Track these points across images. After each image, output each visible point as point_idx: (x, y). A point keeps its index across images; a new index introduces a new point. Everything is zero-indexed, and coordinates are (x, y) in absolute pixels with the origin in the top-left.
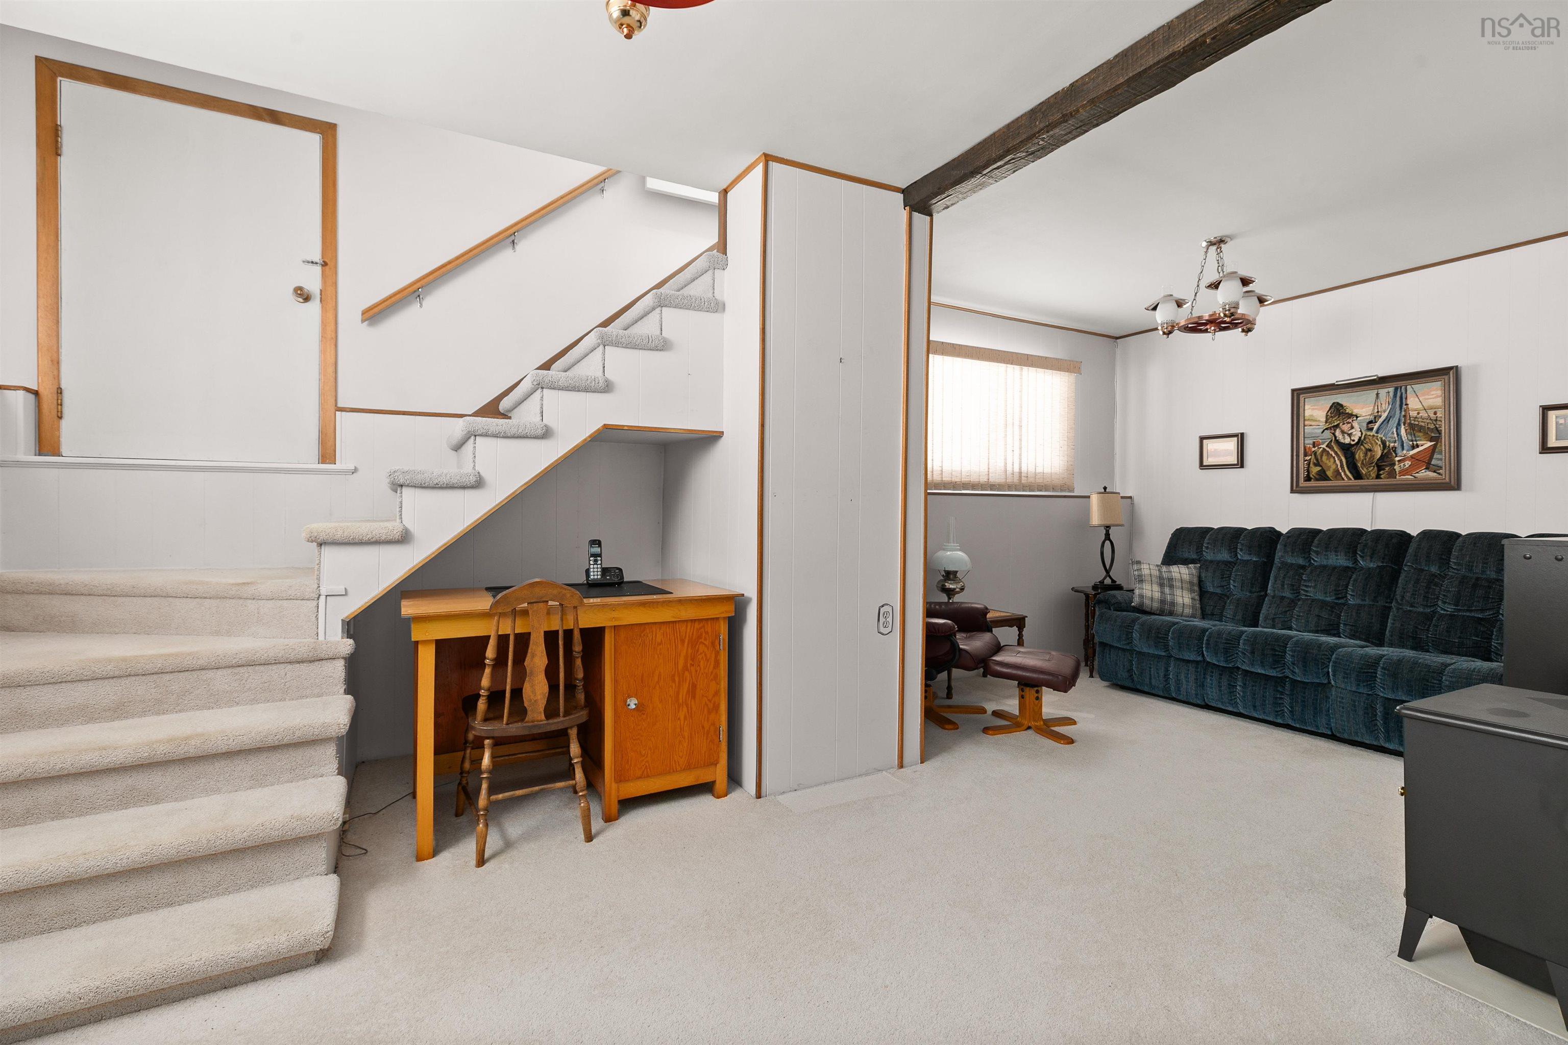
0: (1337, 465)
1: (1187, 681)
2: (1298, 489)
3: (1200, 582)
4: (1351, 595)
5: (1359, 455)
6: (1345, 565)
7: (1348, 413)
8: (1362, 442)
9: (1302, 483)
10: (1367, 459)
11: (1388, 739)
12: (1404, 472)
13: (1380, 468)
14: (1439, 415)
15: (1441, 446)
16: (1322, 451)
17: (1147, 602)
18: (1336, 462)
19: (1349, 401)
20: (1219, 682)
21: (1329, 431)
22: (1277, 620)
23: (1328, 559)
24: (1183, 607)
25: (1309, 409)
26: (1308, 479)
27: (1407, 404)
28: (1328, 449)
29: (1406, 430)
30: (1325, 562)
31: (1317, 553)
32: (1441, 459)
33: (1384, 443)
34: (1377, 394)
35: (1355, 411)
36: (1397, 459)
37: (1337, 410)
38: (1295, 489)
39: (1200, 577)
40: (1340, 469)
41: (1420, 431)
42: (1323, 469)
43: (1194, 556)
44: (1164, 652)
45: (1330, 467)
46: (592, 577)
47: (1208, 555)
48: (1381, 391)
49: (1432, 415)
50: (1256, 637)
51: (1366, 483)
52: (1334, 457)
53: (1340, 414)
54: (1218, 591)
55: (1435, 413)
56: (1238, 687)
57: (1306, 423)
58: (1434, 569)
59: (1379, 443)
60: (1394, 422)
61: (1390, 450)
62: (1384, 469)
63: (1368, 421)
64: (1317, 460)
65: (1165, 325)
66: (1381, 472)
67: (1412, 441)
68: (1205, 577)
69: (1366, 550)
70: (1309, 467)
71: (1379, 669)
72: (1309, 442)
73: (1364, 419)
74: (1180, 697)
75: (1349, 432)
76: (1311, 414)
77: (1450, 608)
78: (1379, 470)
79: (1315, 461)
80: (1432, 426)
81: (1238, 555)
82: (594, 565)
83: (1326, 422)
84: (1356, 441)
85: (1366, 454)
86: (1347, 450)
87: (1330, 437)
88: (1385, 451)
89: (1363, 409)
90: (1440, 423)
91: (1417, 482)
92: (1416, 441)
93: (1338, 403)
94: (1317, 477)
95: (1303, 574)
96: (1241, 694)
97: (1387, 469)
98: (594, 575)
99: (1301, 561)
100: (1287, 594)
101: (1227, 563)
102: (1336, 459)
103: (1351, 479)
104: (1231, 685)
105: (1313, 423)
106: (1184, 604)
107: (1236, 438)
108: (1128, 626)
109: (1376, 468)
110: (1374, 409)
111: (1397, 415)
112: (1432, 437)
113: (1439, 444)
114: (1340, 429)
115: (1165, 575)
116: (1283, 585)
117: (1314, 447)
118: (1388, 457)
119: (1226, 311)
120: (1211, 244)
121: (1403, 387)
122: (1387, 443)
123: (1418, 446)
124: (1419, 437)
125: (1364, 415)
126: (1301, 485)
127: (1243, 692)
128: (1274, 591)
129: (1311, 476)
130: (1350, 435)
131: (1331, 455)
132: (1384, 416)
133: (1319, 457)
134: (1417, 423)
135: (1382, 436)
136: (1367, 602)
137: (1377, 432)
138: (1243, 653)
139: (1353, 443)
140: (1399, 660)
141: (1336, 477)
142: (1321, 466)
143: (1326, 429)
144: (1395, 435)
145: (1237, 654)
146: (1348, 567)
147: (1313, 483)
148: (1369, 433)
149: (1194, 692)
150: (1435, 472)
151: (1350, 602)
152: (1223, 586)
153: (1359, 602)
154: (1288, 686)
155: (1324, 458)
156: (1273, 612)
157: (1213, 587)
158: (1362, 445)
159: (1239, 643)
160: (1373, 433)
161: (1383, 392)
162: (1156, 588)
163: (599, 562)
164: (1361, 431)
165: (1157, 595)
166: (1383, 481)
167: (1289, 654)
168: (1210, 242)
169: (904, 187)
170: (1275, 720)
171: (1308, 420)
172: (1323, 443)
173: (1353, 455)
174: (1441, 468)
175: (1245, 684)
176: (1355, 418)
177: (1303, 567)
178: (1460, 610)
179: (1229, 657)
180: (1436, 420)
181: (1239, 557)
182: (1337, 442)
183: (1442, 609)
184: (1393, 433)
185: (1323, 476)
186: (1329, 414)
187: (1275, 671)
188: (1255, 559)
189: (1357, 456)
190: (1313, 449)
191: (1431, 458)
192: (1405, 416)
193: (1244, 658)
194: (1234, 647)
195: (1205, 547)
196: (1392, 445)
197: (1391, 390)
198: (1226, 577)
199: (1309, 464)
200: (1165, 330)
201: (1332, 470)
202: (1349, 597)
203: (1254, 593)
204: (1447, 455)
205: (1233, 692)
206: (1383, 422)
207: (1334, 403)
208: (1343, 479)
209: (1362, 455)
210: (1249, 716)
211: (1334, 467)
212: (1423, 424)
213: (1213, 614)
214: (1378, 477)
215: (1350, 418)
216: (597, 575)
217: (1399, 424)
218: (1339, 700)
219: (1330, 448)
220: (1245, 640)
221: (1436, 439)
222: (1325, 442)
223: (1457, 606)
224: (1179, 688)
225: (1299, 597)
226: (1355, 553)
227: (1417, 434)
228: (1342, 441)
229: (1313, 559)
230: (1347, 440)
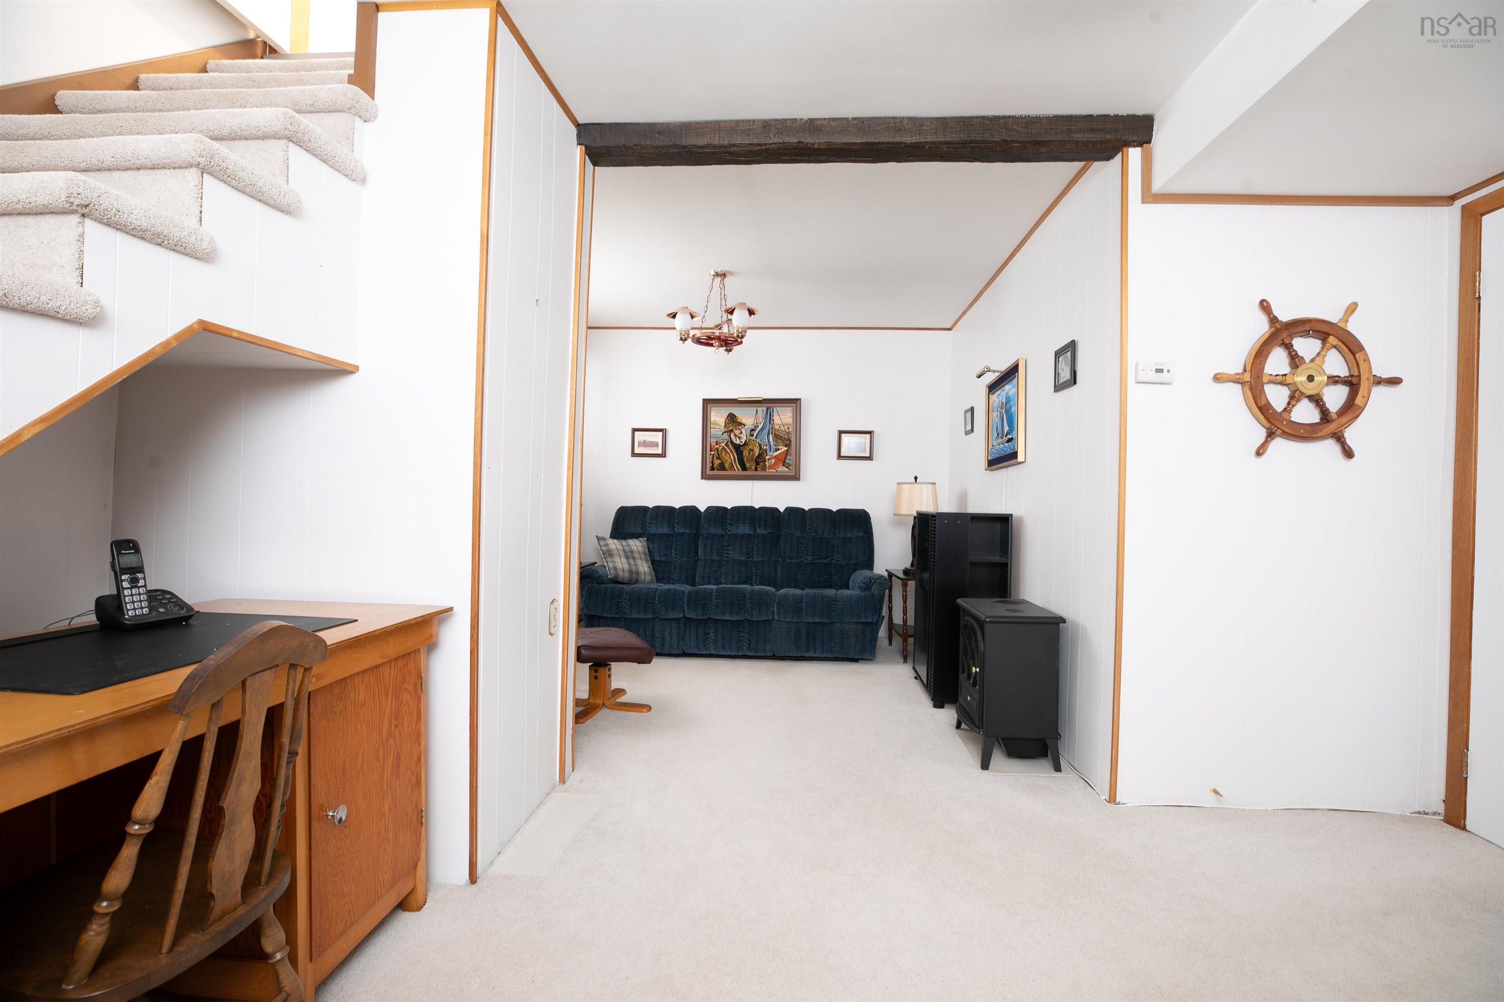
0: (732, 460)
1: (671, 637)
2: (706, 476)
3: (650, 552)
4: (756, 554)
5: (746, 453)
6: (749, 532)
7: (739, 422)
8: (747, 444)
9: (709, 472)
10: (750, 456)
11: (807, 651)
12: (771, 467)
13: (757, 463)
14: (790, 430)
15: (791, 450)
16: (722, 448)
17: (620, 573)
18: (731, 457)
19: (738, 411)
20: (697, 633)
21: (727, 434)
22: (711, 579)
23: (738, 529)
24: (645, 575)
25: (714, 415)
26: (712, 469)
27: (773, 420)
28: (725, 447)
29: (773, 438)
30: (736, 532)
31: (731, 525)
32: (791, 460)
33: (760, 445)
34: (757, 411)
35: (744, 421)
36: (767, 457)
37: (732, 419)
38: (704, 476)
39: (649, 549)
40: (733, 462)
41: (780, 440)
42: (722, 462)
43: (640, 531)
44: (652, 615)
45: (727, 460)
46: (130, 613)
47: (653, 530)
48: (759, 409)
49: (787, 429)
50: (724, 593)
51: (749, 474)
52: (729, 454)
53: (733, 422)
54: (663, 559)
55: (788, 428)
56: (711, 634)
57: (712, 426)
58: (797, 533)
59: (758, 445)
60: (765, 432)
61: (763, 451)
62: (760, 464)
63: (750, 429)
64: (719, 455)
65: (683, 333)
66: (758, 466)
67: (776, 446)
68: (653, 548)
69: (761, 522)
70: (713, 460)
71: (804, 603)
72: (714, 440)
73: (749, 428)
74: (665, 652)
75: (740, 436)
76: (714, 419)
77: (810, 558)
78: (757, 465)
79: (717, 456)
80: (787, 437)
81: (675, 528)
82: (131, 588)
83: (725, 427)
84: (744, 442)
85: (749, 453)
86: (738, 448)
87: (727, 438)
88: (761, 452)
89: (748, 420)
90: (790, 435)
91: (778, 474)
92: (778, 446)
93: (732, 414)
94: (719, 467)
95: (723, 541)
96: (714, 638)
97: (761, 464)
98: (135, 609)
99: (720, 532)
100: (715, 557)
101: (666, 535)
102: (731, 455)
103: (740, 470)
104: (706, 633)
105: (716, 427)
106: (645, 572)
107: (661, 433)
108: (618, 596)
109: (755, 463)
110: (755, 421)
111: (768, 427)
112: (786, 444)
113: (790, 449)
114: (734, 433)
115: (627, 548)
116: (712, 551)
117: (717, 445)
118: (762, 456)
119: (739, 333)
120: (717, 275)
121: (771, 408)
122: (762, 446)
123: (779, 450)
124: (779, 443)
125: (749, 424)
126: (707, 473)
127: (716, 637)
128: (705, 556)
129: (715, 467)
130: (740, 438)
131: (728, 452)
132: (760, 426)
133: (720, 453)
134: (778, 434)
135: (759, 441)
136: (765, 559)
137: (756, 438)
138: (715, 606)
139: (741, 444)
140: (813, 595)
141: (730, 468)
142: (721, 460)
143: (725, 432)
144: (767, 441)
145: (711, 607)
146: (750, 534)
147: (715, 472)
148: (751, 438)
149: (676, 644)
150: (787, 468)
151: (755, 560)
152: (667, 555)
153: (761, 559)
154: (746, 625)
155: (723, 453)
156: (708, 571)
157: (660, 556)
158: (747, 446)
159: (712, 598)
160: (754, 438)
161: (760, 409)
162: (624, 560)
163: (142, 582)
164: (746, 436)
165: (626, 567)
166: (759, 473)
167: (749, 602)
168: (717, 273)
169: (580, 122)
170: (737, 654)
171: (713, 424)
172: (723, 443)
173: (742, 453)
174: (790, 465)
175: (716, 630)
176: (743, 426)
177: (722, 536)
178: (815, 559)
179: (705, 611)
180: (789, 433)
181: (676, 530)
182: (732, 442)
183: (806, 559)
184: (765, 440)
185: (722, 467)
186: (727, 421)
187: (739, 616)
188: (688, 532)
189: (744, 454)
190: (716, 447)
191: (786, 458)
192: (772, 428)
193: (717, 610)
194: (708, 603)
195: (648, 523)
196: (765, 447)
197: (765, 409)
198: (669, 548)
199: (713, 458)
200: (683, 337)
201: (728, 463)
202: (755, 556)
203: (690, 558)
204: (794, 457)
205: (708, 638)
206: (760, 431)
207: (730, 413)
208: (735, 470)
209: (747, 453)
210: (720, 655)
211: (729, 461)
212: (782, 435)
213: (663, 579)
214: (756, 469)
215: (740, 426)
216: (142, 608)
217: (769, 434)
218: (779, 629)
219: (727, 447)
220: (716, 595)
221: (788, 446)
222: (724, 442)
223: (813, 556)
224: (664, 643)
225: (722, 559)
226: (755, 524)
227: (779, 441)
228: (735, 442)
229: (728, 530)
230: (738, 442)
